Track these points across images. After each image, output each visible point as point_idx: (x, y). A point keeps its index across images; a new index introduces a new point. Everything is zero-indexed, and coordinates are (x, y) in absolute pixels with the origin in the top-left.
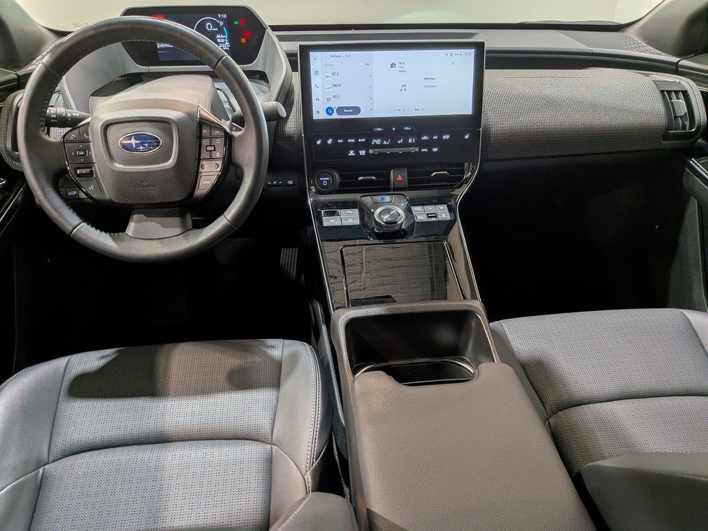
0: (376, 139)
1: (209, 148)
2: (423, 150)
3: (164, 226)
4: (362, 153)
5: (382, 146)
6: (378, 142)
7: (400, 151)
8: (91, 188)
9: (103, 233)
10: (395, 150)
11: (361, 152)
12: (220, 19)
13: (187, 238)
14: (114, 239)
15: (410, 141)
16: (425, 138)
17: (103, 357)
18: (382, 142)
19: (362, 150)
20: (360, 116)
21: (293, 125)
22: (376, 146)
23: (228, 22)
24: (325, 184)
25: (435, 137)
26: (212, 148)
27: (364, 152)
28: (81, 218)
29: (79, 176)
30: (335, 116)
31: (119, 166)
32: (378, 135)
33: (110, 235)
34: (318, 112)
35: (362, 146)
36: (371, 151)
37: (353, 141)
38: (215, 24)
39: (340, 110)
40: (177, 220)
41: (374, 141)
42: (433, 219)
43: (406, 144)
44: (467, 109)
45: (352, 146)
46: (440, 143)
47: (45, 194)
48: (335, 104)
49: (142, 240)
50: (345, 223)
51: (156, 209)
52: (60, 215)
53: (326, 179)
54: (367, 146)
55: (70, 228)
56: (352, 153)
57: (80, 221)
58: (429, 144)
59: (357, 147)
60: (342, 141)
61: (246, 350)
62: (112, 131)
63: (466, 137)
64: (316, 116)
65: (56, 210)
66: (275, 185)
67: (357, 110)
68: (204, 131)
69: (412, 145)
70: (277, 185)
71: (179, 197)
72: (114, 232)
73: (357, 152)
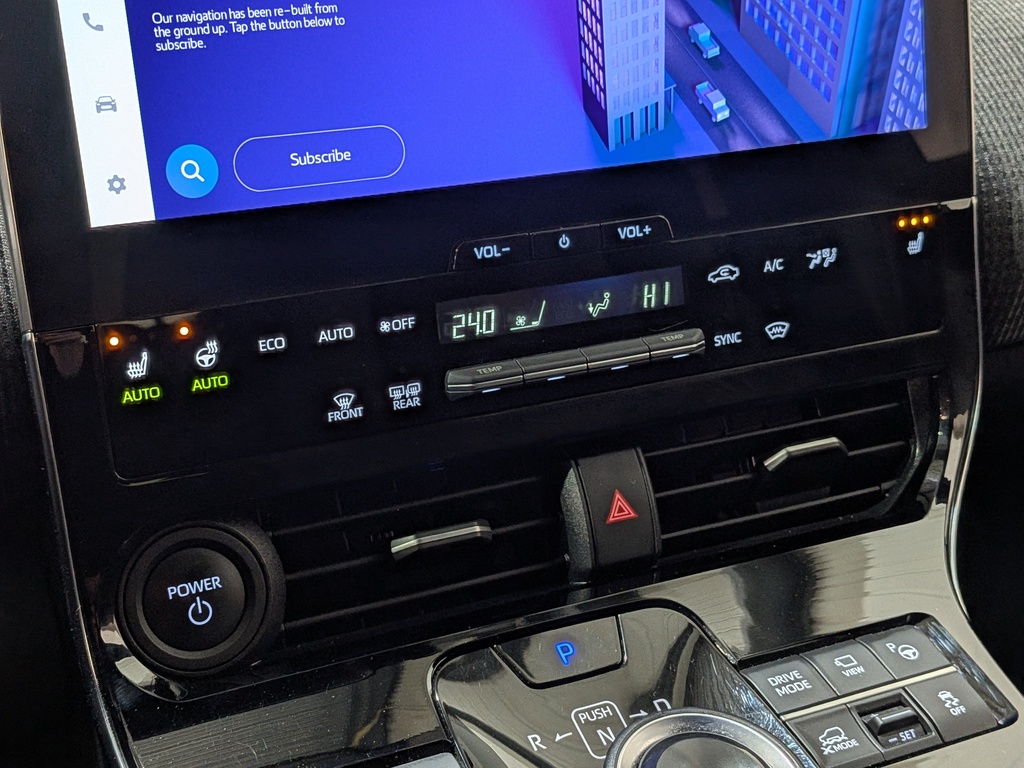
0: (472, 307)
2: (720, 340)
4: (406, 395)
5: (504, 346)
6: (483, 322)
10: (585, 358)
11: (396, 393)
15: (650, 297)
18: (504, 321)
19: (404, 380)
22: (477, 350)
24: (200, 611)
25: (773, 266)
27: (414, 389)
32: (479, 286)
35: (400, 359)
36: (457, 380)
37: (346, 332)
41: (464, 319)
43: (628, 321)
45: (339, 369)
46: (797, 291)
53: (204, 585)
54: (426, 352)
56: (345, 406)
59: (372, 366)
60: (279, 343)
73: (372, 398)
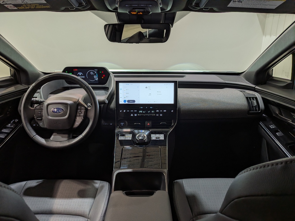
1: (80, 113)
2: (157, 115)
3: (62, 137)
4: (136, 115)
5: (142, 113)
6: (141, 112)
7: (149, 115)
8: (41, 124)
9: (43, 139)
10: (147, 115)
12: (95, 71)
13: (69, 142)
14: (46, 141)
15: (152, 112)
16: (158, 111)
17: (38, 182)
18: (143, 112)
20: (135, 103)
21: (113, 105)
22: (140, 113)
23: (98, 72)
24: (122, 125)
25: (161, 111)
26: (81, 113)
28: (36, 133)
29: (38, 120)
30: (127, 103)
31: (50, 117)
32: (141, 110)
33: (45, 139)
34: (121, 102)
35: (136, 113)
36: (138, 115)
37: (132, 111)
38: (94, 73)
39: (128, 101)
40: (67, 135)
42: (158, 139)
43: (151, 113)
44: (172, 102)
45: (132, 113)
46: (163, 113)
47: (26, 125)
48: (127, 99)
49: (54, 142)
50: (126, 139)
51: (60, 132)
52: (30, 132)
53: (123, 123)
54: (137, 113)
55: (33, 136)
56: (132, 115)
57: (36, 134)
58: (159, 113)
59: (134, 113)
60: (129, 111)
61: (86, 184)
62: (50, 107)
63: (172, 111)
64: (120, 103)
65: (29, 130)
66: (106, 125)
67: (134, 101)
68: (79, 107)
69: (153, 113)
70: (107, 125)
71: (68, 128)
72: (46, 139)
73: (134, 115)
